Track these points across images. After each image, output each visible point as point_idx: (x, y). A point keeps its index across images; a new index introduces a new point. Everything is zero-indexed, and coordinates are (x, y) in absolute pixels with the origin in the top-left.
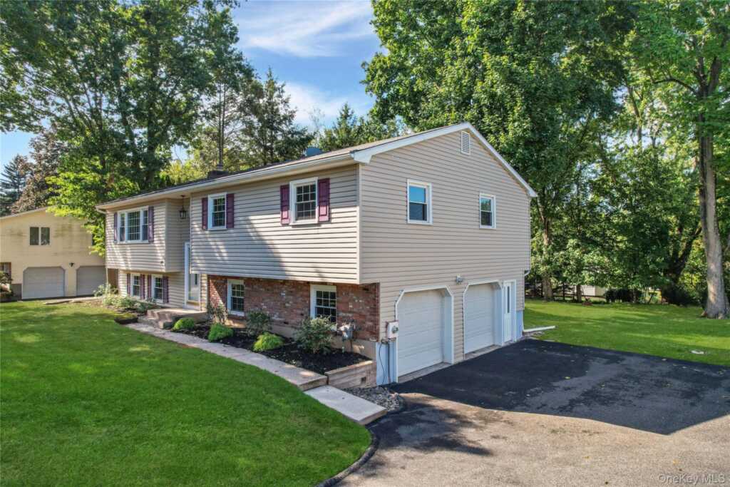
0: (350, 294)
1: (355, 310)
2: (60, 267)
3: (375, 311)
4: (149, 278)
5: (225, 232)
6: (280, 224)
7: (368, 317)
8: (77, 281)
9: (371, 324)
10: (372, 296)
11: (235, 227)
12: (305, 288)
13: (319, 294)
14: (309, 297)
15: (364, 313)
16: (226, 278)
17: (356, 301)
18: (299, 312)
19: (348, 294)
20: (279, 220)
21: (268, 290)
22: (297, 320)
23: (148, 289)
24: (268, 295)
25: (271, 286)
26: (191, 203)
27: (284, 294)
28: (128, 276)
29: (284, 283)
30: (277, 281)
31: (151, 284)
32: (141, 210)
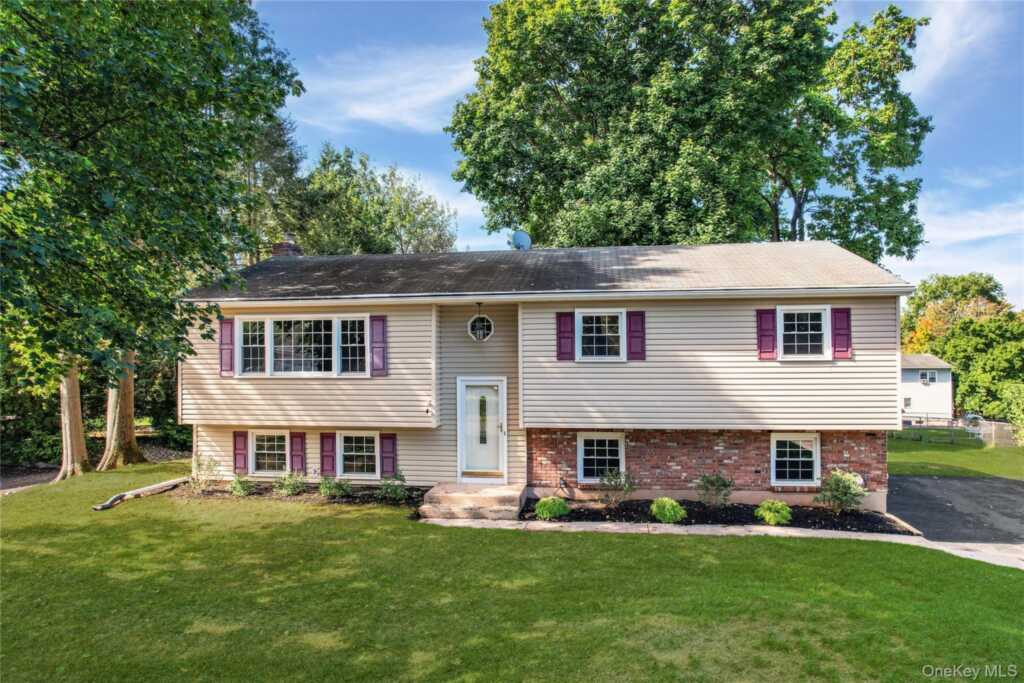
0: (846, 441)
1: (853, 459)
3: (882, 458)
4: (327, 439)
5: (624, 365)
6: (756, 359)
7: (875, 465)
9: (878, 473)
11: (648, 359)
12: (764, 438)
13: (781, 444)
14: (768, 448)
15: (867, 461)
16: (577, 431)
17: (856, 448)
18: (753, 469)
19: (842, 442)
20: (756, 352)
21: (685, 444)
22: (748, 479)
23: (323, 458)
24: (685, 451)
25: (692, 439)
26: (520, 317)
27: (720, 448)
28: (240, 436)
29: (721, 433)
30: (705, 432)
31: (333, 450)
32: (336, 320)
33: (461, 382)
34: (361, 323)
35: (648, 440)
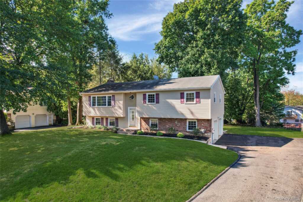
0: (202, 122)
2: (29, 115)
3: (211, 126)
4: (107, 119)
5: (156, 105)
6: (180, 103)
8: (35, 121)
9: (210, 129)
10: (210, 122)
11: (160, 103)
12: (185, 120)
13: (189, 122)
14: (186, 123)
15: (207, 126)
16: (149, 118)
17: (204, 123)
18: (183, 127)
20: (180, 102)
21: (170, 121)
22: (182, 129)
23: (106, 123)
24: (169, 123)
25: (171, 120)
26: (137, 95)
27: (176, 122)
28: (93, 118)
29: (177, 119)
30: (173, 119)
31: (108, 121)
32: (107, 96)
33: (129, 108)
34: (111, 96)
35: (162, 120)
